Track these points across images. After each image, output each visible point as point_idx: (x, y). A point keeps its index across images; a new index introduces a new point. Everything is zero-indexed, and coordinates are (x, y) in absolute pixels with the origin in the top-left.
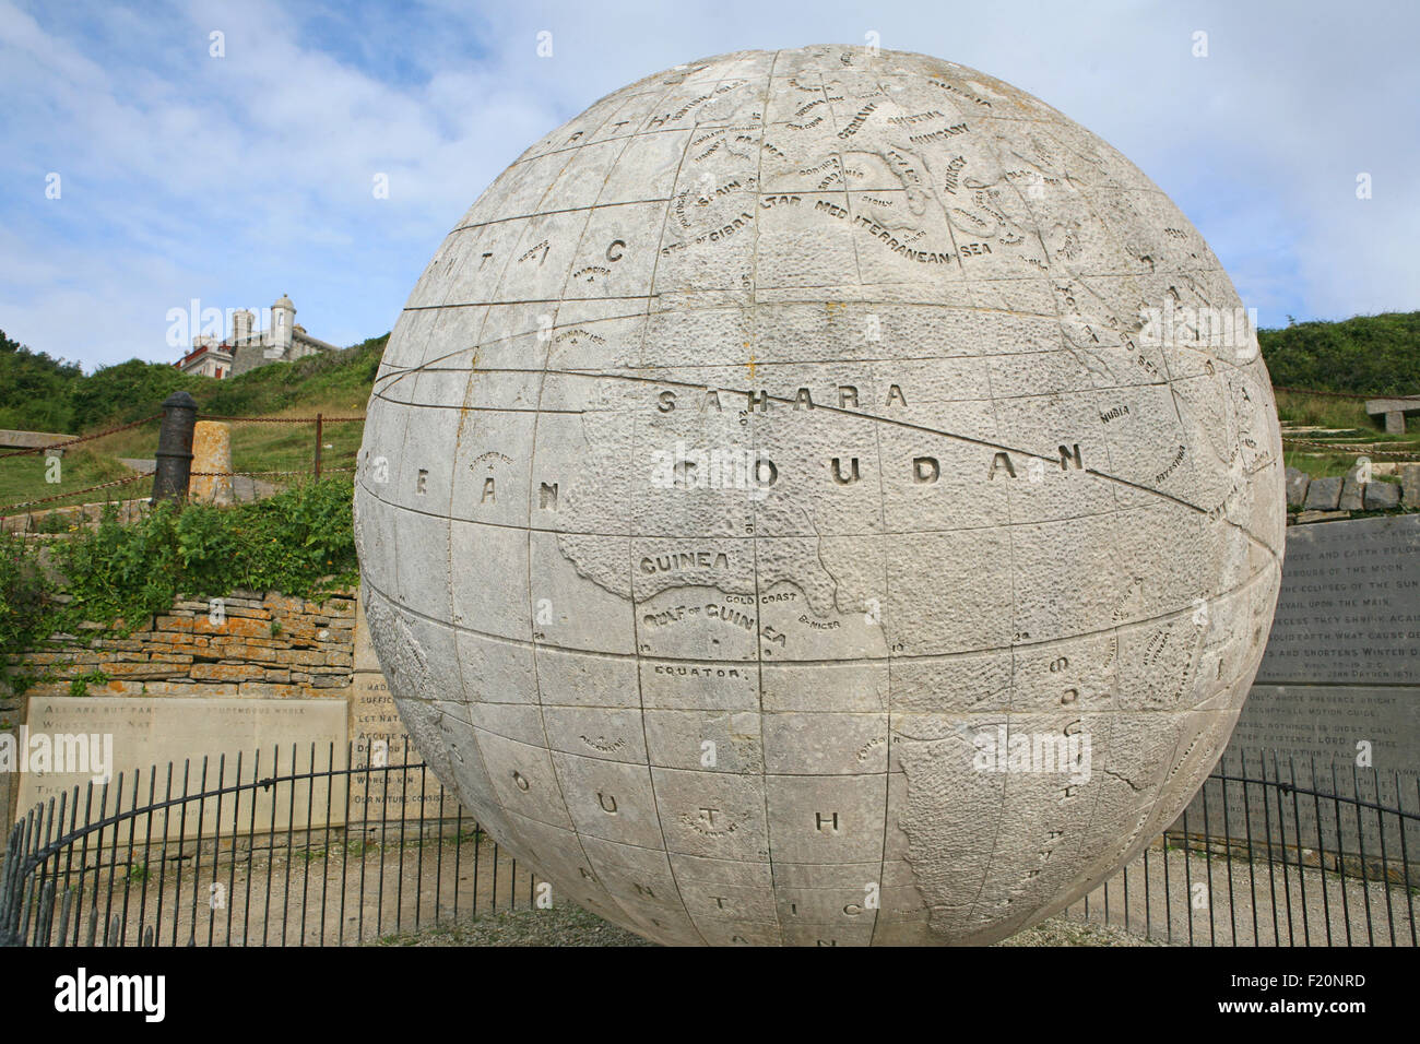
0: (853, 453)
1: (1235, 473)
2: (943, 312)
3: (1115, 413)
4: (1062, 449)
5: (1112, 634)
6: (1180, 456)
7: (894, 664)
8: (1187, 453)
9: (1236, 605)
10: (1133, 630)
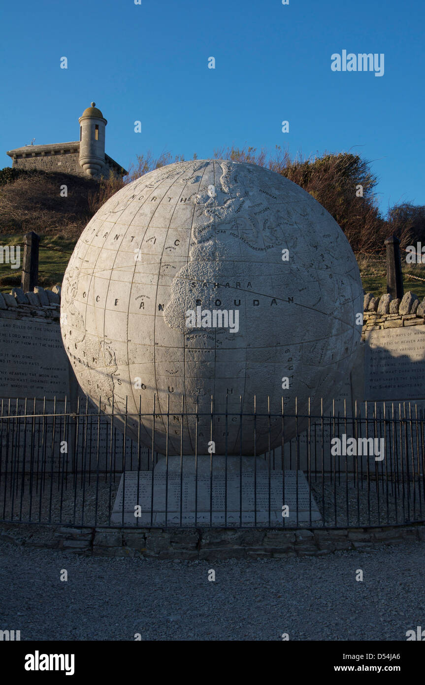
0: (239, 299)
1: (338, 303)
2: (261, 264)
3: (303, 289)
4: (289, 298)
5: (301, 344)
6: (320, 300)
7: (248, 349)
8: (322, 299)
9: (337, 340)
10: (306, 344)
